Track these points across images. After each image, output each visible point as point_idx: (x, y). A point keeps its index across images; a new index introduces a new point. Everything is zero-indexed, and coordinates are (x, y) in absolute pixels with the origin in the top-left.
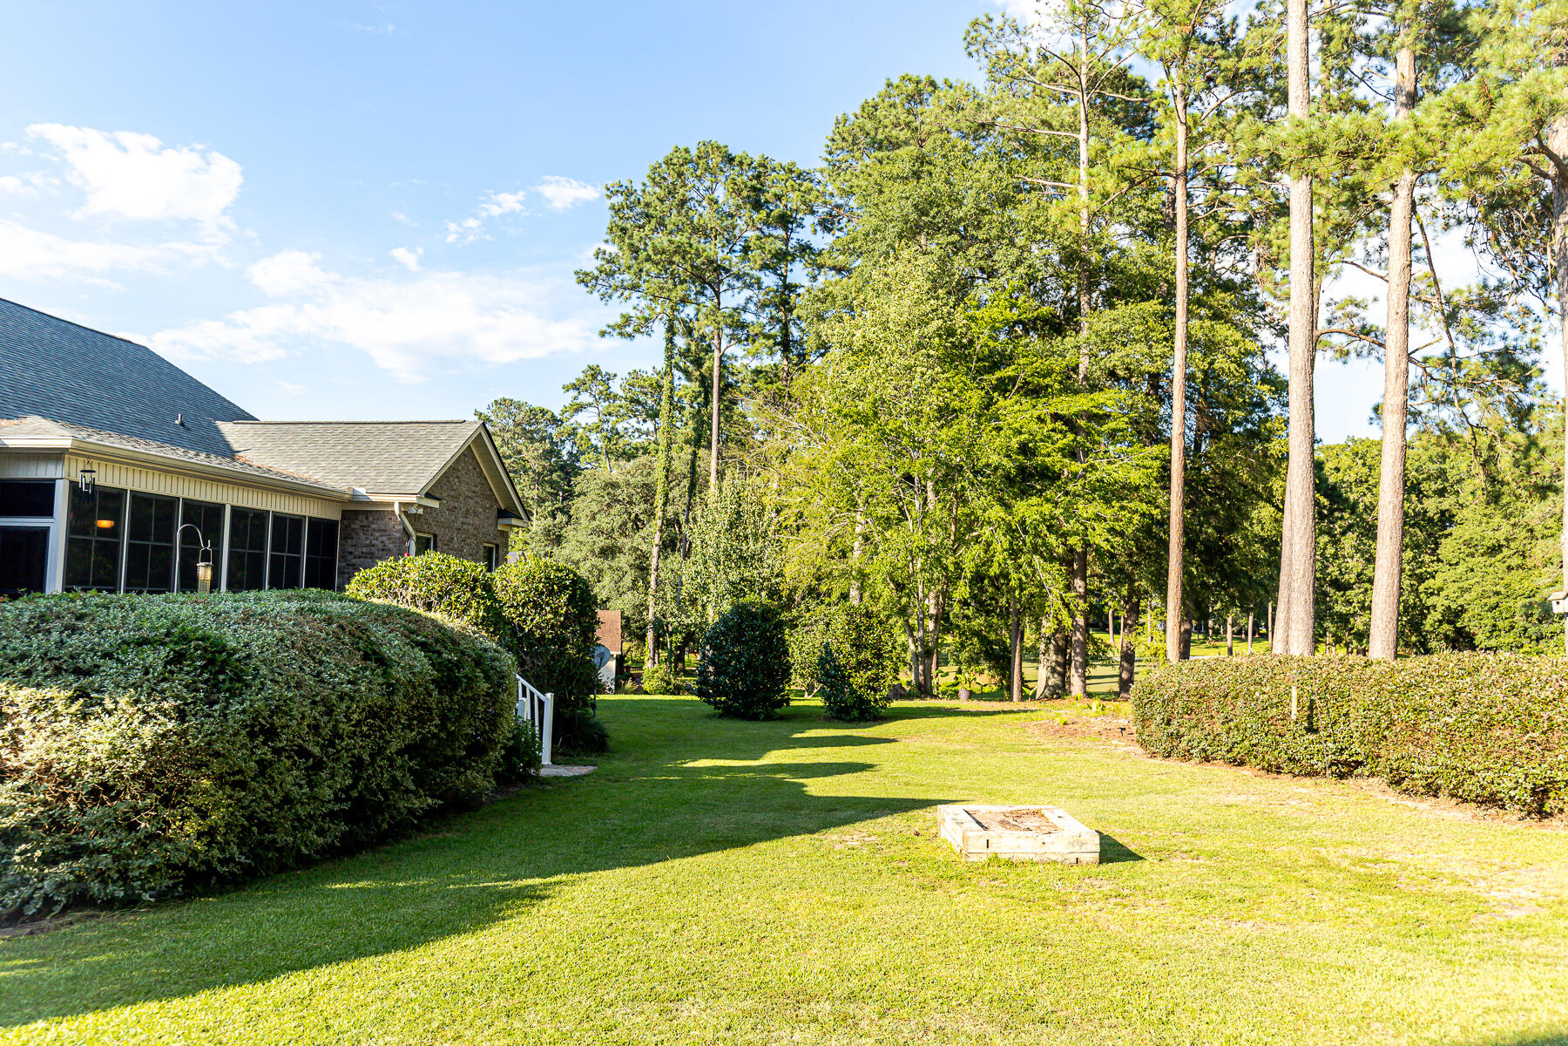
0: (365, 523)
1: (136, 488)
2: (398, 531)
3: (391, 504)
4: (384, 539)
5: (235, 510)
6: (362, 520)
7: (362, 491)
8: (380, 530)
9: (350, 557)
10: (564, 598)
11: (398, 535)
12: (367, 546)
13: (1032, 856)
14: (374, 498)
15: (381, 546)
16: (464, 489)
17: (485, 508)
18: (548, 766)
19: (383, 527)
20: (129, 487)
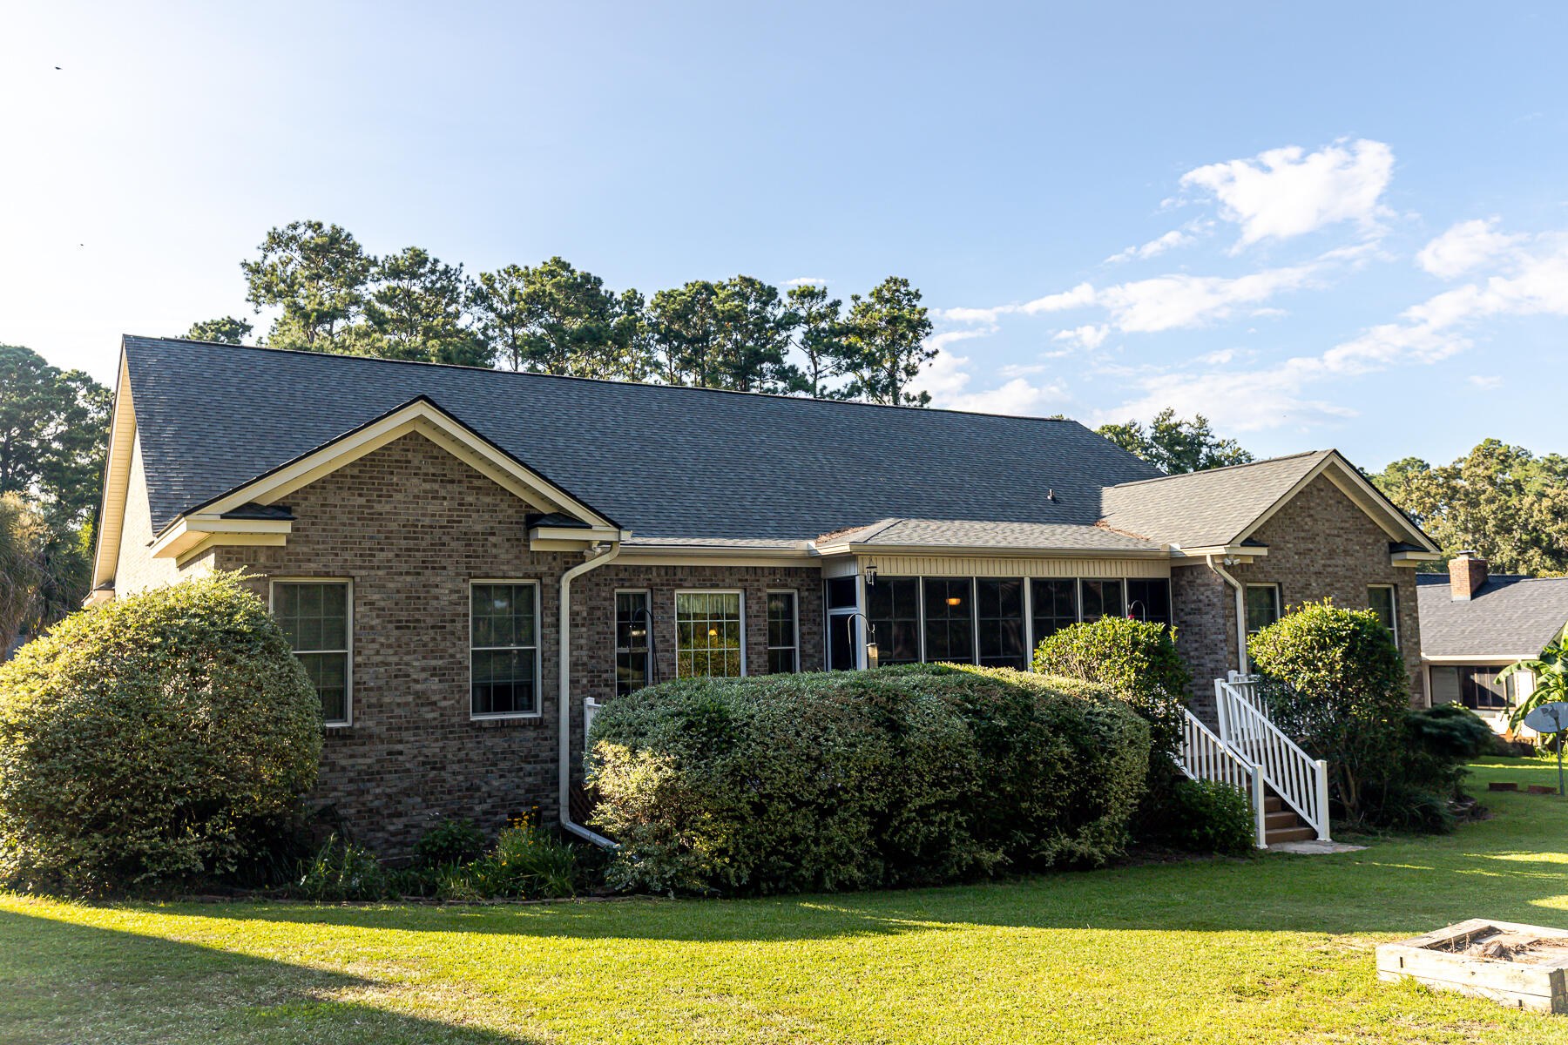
0: (1191, 578)
1: (926, 574)
2: (1220, 584)
3: (1204, 558)
4: (1209, 593)
5: (1034, 582)
6: (1188, 576)
7: (1177, 547)
8: (1203, 585)
9: (1182, 614)
10: (1338, 652)
11: (1220, 588)
12: (1194, 602)
13: (1459, 987)
14: (1189, 553)
15: (1206, 601)
16: (1322, 527)
17: (1364, 545)
18: (1324, 843)
19: (1206, 581)
20: (921, 574)
